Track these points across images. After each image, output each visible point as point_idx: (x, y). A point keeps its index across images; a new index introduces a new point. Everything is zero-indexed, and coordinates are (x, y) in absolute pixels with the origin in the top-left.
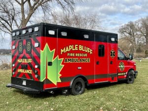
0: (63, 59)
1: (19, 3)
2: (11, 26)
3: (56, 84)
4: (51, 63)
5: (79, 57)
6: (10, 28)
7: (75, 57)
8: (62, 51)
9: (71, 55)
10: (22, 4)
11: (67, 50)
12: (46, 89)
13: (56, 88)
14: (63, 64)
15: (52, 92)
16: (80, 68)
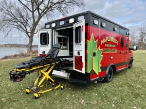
0: (102, 49)
1: (30, 11)
2: (26, 27)
3: (98, 74)
4: (95, 53)
5: (111, 48)
6: (25, 29)
7: (109, 48)
8: (102, 42)
9: (107, 45)
10: (33, 12)
11: (105, 41)
12: (92, 80)
13: (98, 78)
14: (102, 54)
15: (96, 82)
16: (112, 58)
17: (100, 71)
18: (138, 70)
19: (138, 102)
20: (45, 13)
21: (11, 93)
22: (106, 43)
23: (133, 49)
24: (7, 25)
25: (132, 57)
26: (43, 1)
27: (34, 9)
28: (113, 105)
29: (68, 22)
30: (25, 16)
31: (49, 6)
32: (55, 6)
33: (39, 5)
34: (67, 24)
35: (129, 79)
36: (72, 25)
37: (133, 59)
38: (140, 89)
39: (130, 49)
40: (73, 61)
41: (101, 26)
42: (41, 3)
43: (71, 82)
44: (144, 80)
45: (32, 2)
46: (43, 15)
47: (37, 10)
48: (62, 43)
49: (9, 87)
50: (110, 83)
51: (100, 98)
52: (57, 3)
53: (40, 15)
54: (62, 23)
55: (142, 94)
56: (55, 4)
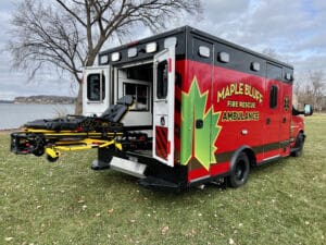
0: (220, 113)
1: (83, 24)
2: (72, 59)
3: (208, 168)
4: (201, 121)
5: (244, 109)
6: (70, 63)
7: (239, 109)
8: (219, 95)
9: (234, 104)
10: (89, 26)
11: (228, 94)
12: (192, 181)
13: (208, 176)
14: (220, 124)
15: (203, 187)
16: (245, 132)
17: (214, 162)
18: (315, 161)
19: (291, 236)
20: (115, 28)
21: (16, 204)
22: (229, 98)
23: (303, 113)
24: (32, 56)
25: (302, 131)
26: (109, 3)
27: (92, 20)
28: (232, 242)
29: (144, 51)
30: (71, 37)
31: (123, 13)
32: (137, 13)
33: (102, 12)
34: (142, 56)
35: (285, 182)
36: (152, 58)
37: (304, 136)
38: (306, 205)
39: (296, 113)
40: (152, 138)
41: (219, 59)
42: (107, 6)
43: (146, 184)
44: (322, 186)
45: (86, 5)
46: (110, 32)
47: (97, 23)
48: (136, 96)
49: (17, 190)
50: (238, 190)
51: (205, 223)
52: (141, 6)
53: (103, 32)
54: (132, 52)
55: (306, 219)
56: (136, 9)
